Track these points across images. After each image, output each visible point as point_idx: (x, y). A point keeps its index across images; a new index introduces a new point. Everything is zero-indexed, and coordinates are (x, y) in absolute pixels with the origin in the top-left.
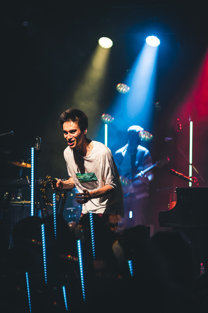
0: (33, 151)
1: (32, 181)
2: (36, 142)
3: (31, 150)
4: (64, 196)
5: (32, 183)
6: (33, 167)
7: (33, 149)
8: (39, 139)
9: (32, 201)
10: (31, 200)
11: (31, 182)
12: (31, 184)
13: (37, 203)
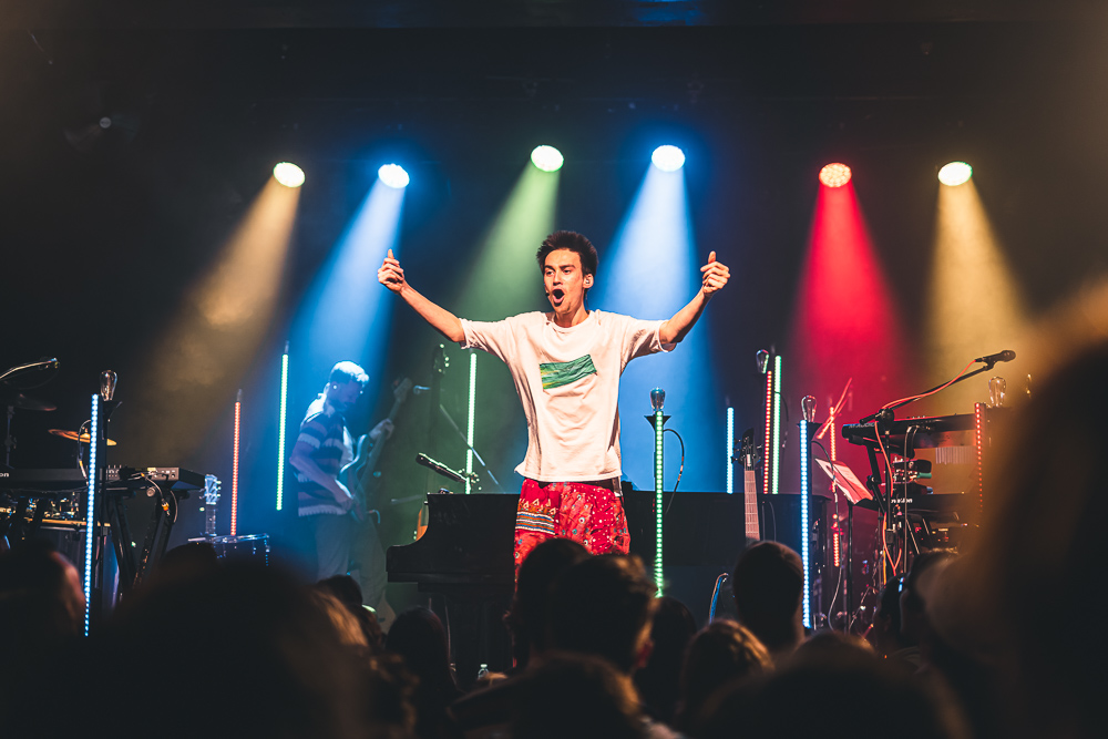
0: (95, 402)
1: (92, 471)
2: (105, 381)
3: (91, 400)
4: (170, 508)
5: (92, 477)
6: (94, 439)
7: (95, 397)
8: (112, 374)
9: (90, 519)
10: (86, 517)
11: (88, 474)
12: (89, 480)
13: (102, 524)
